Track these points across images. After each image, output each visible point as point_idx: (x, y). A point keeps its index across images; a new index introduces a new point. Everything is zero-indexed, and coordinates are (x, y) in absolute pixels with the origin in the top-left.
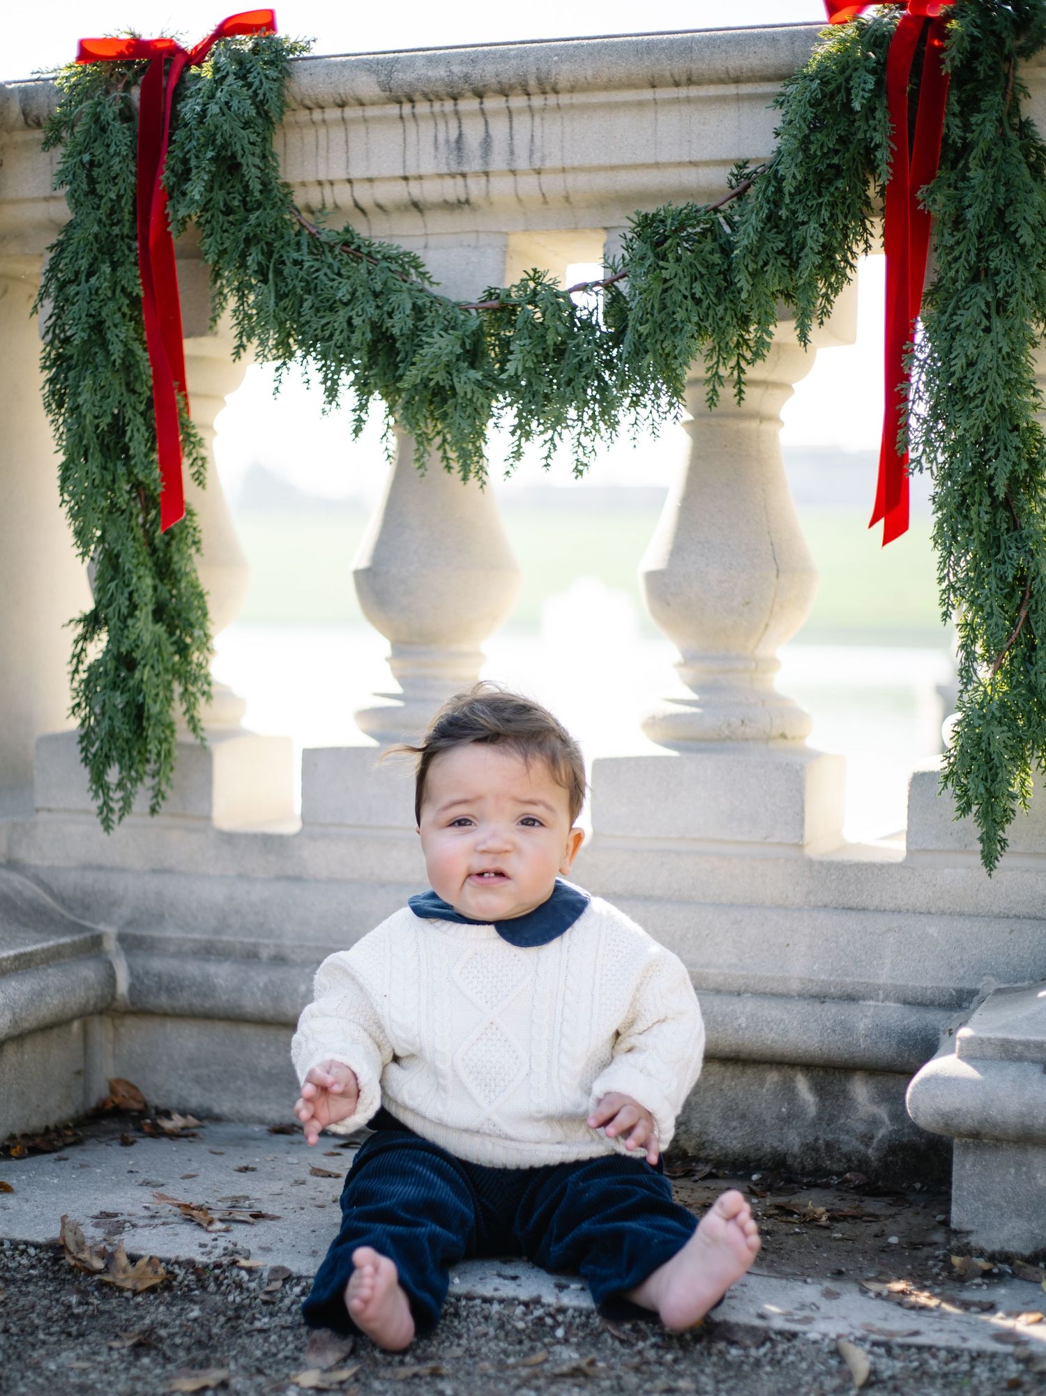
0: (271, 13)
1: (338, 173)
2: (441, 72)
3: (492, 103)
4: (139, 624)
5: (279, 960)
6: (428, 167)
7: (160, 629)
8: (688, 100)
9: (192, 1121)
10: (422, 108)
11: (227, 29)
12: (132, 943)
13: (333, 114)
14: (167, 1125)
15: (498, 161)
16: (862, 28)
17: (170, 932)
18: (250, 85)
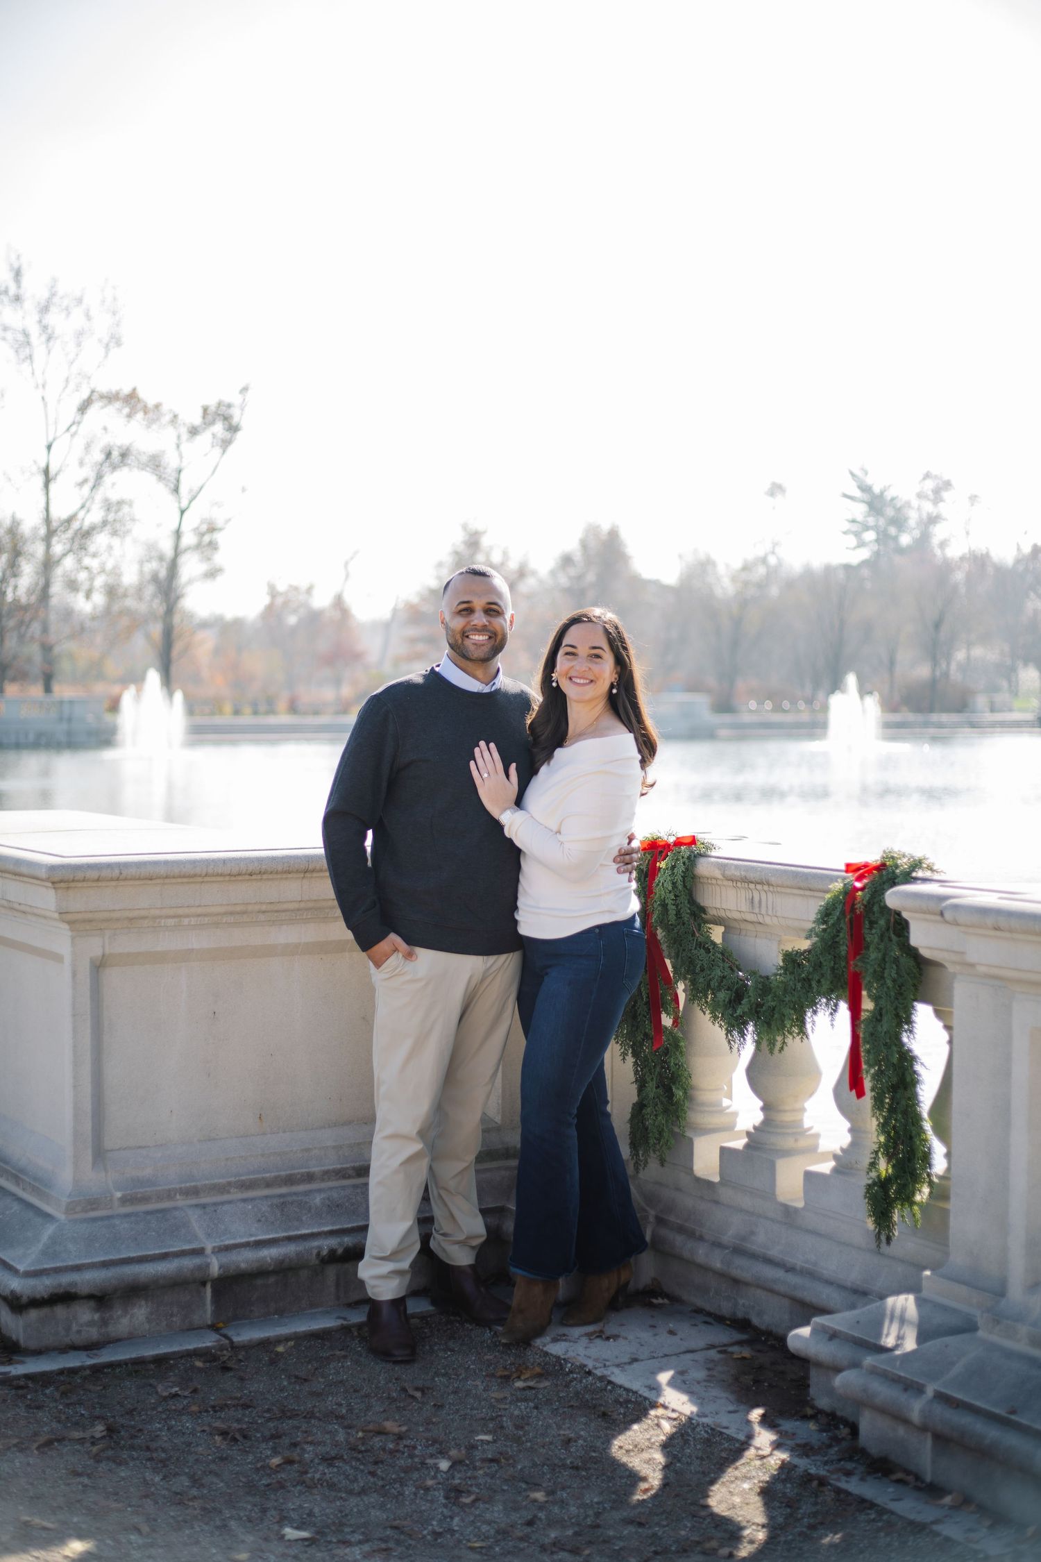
0: (694, 837)
1: (718, 906)
2: (737, 873)
3: (759, 887)
4: (649, 1089)
5: (701, 1238)
6: (743, 909)
7: (660, 1091)
8: (816, 897)
9: (666, 1301)
10: (739, 884)
11: (678, 843)
12: (660, 1221)
13: (714, 881)
14: (655, 1301)
15: (763, 911)
16: (845, 885)
17: (672, 1218)
18: (674, 874)
